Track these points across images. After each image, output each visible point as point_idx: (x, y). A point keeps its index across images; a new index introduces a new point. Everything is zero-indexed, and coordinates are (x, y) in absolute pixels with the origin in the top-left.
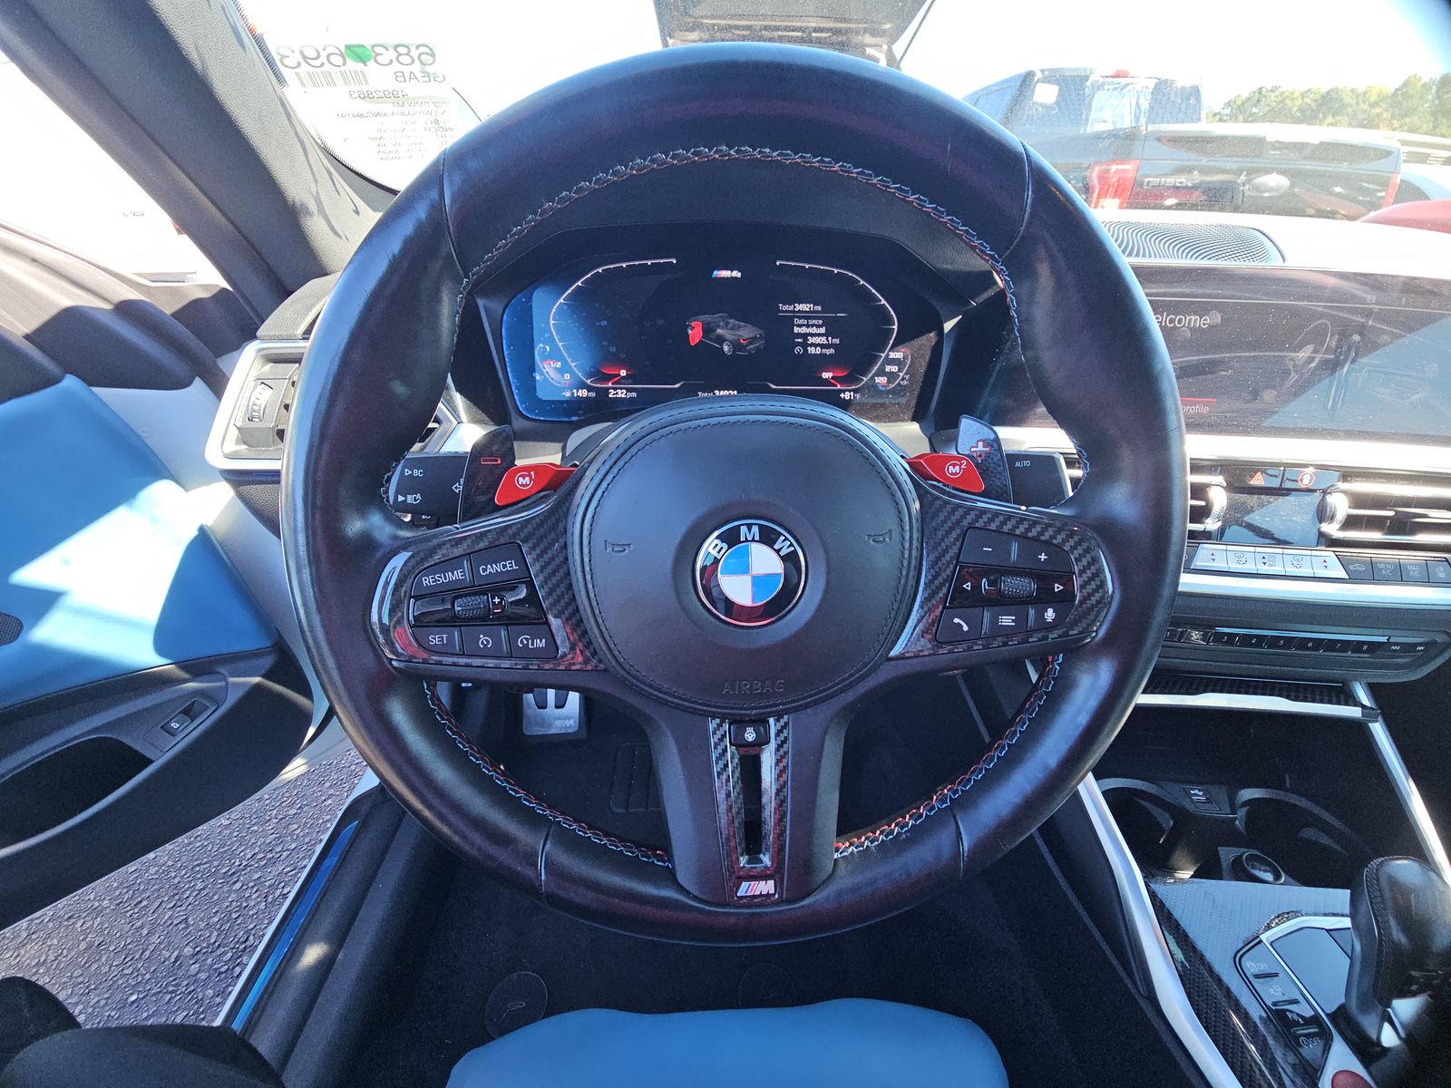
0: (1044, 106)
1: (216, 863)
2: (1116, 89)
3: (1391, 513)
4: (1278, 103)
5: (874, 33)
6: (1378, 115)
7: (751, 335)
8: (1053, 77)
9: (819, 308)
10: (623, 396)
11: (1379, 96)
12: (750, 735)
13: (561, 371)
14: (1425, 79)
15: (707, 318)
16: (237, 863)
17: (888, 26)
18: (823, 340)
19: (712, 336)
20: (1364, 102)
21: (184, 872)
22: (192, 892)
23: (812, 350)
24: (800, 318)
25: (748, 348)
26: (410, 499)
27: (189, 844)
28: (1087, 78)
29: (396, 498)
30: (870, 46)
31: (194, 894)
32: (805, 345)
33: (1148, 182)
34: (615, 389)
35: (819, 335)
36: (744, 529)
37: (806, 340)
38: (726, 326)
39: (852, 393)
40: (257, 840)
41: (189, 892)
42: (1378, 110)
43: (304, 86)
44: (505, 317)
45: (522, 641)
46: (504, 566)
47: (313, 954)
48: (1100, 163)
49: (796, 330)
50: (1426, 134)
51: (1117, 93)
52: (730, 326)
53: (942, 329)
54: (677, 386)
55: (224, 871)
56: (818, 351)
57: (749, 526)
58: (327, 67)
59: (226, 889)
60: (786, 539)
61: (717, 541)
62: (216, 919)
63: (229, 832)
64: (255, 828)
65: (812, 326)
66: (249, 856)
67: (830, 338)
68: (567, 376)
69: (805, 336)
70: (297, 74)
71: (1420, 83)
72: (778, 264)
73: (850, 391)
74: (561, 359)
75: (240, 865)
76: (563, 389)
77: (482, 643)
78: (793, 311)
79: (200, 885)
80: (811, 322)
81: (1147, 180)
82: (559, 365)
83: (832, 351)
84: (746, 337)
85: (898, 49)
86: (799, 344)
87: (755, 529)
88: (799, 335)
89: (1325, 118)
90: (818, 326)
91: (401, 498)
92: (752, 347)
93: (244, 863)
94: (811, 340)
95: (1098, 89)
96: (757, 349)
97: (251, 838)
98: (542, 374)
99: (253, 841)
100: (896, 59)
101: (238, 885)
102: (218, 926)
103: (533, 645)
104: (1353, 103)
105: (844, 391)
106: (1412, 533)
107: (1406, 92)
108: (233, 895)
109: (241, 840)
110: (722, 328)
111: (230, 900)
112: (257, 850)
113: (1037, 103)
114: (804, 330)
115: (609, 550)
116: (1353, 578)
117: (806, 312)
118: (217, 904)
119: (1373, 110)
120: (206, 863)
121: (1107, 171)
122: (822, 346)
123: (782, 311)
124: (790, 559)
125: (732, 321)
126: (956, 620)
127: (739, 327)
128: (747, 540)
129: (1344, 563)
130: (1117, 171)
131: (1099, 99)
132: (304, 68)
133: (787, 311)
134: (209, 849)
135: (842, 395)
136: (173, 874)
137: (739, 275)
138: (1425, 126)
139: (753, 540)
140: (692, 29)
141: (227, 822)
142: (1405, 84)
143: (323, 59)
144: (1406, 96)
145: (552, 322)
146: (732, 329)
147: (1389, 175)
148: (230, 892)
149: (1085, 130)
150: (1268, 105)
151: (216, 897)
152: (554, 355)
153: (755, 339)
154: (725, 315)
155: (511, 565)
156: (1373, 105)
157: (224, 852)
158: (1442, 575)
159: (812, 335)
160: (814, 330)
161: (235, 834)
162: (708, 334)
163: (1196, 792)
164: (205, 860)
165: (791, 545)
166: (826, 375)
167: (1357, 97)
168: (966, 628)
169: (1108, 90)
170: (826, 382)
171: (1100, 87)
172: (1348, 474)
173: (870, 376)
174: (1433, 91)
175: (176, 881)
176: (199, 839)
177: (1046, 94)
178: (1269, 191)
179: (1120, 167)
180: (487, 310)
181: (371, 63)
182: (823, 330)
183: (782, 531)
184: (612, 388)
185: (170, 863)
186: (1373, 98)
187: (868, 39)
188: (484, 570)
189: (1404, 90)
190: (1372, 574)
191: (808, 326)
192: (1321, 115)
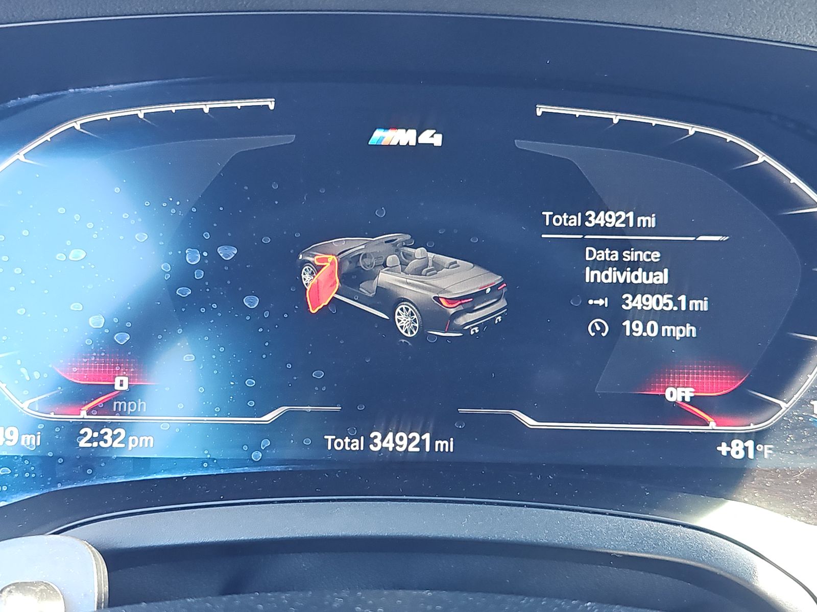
7: (470, 288)
9: (652, 222)
15: (356, 245)
18: (665, 302)
19: (367, 288)
23: (635, 328)
24: (600, 245)
25: (461, 321)
32: (616, 315)
34: (97, 426)
35: (653, 289)
37: (616, 302)
38: (404, 264)
39: (750, 444)
49: (590, 275)
52: (413, 264)
54: (269, 417)
56: (652, 329)
65: (634, 266)
67: (683, 298)
69: (617, 291)
72: (539, 113)
73: (745, 437)
78: (582, 230)
80: (630, 256)
83: (689, 330)
84: (456, 293)
86: (597, 311)
88: (598, 289)
90: (649, 267)
92: (470, 317)
94: (632, 302)
96: (487, 325)
105: (729, 438)
110: (392, 269)
114: (613, 276)
117: (614, 230)
122: (664, 318)
123: (552, 229)
125: (419, 252)
127: (437, 267)
133: (563, 229)
135: (723, 449)
146: (418, 272)
153: (479, 296)
154: (400, 237)
159: (636, 289)
160: (641, 277)
162: (357, 284)
166: (677, 394)
170: (677, 413)
173: (796, 397)
182: (662, 277)
184: (84, 424)
191: (621, 266)
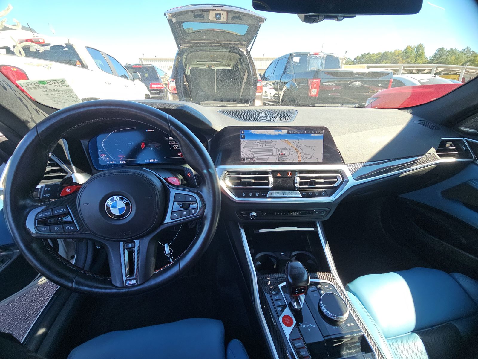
0: (296, 63)
1: (21, 316)
2: (316, 58)
3: (310, 181)
4: (369, 58)
5: (242, 45)
6: (398, 59)
7: (158, 145)
8: (297, 55)
10: (124, 162)
11: (398, 53)
12: (130, 246)
13: (106, 157)
14: (413, 46)
15: (146, 141)
16: (28, 315)
17: (245, 43)
19: (148, 146)
20: (394, 56)
21: (11, 319)
22: (14, 325)
23: (175, 148)
24: (171, 140)
26: (47, 195)
27: (13, 310)
28: (307, 55)
29: (43, 195)
30: (240, 48)
31: (15, 325)
33: (324, 84)
34: (122, 161)
35: (176, 144)
36: (115, 198)
40: (34, 308)
41: (13, 325)
42: (398, 58)
43: (29, 90)
44: (89, 144)
45: (67, 228)
46: (62, 210)
47: (41, 331)
48: (310, 79)
49: (170, 143)
50: (413, 63)
51: (316, 59)
53: (207, 142)
55: (23, 318)
57: (116, 197)
58: (34, 86)
59: (24, 323)
60: (125, 199)
61: (109, 201)
62: (21, 333)
63: (25, 306)
64: (34, 304)
65: (174, 142)
66: (32, 313)
68: (108, 158)
69: (172, 145)
70: (27, 88)
71: (411, 48)
74: (106, 154)
75: (29, 316)
76: (107, 162)
77: (56, 229)
78: (169, 139)
79: (16, 323)
81: (323, 84)
82: (105, 155)
84: (157, 146)
85: (249, 49)
86: (171, 147)
87: (118, 198)
89: (383, 61)
91: (44, 195)
92: (158, 148)
93: (30, 315)
94: (174, 146)
95: (311, 58)
96: (160, 149)
97: (32, 307)
98: (101, 158)
99: (33, 308)
100: (248, 51)
101: (28, 322)
102: (22, 335)
103: (70, 228)
104: (391, 56)
106: (315, 185)
107: (407, 51)
108: (27, 325)
109: (29, 308)
110: (150, 144)
111: (26, 327)
112: (34, 311)
113: (294, 62)
114: (172, 143)
115: (84, 205)
116: (304, 196)
118: (21, 328)
119: (397, 58)
120: (18, 316)
121: (313, 81)
122: (177, 147)
123: (166, 139)
124: (127, 204)
125: (152, 142)
126: (175, 214)
127: (155, 144)
128: (116, 200)
129: (301, 193)
130: (315, 81)
131: (311, 61)
132: (28, 87)
134: (19, 311)
135: (184, 159)
136: (8, 319)
137: (153, 131)
138: (413, 61)
139: (118, 200)
140: (187, 43)
141: (25, 303)
142: (406, 49)
143: (33, 84)
144: (407, 53)
145: (103, 145)
146: (153, 144)
147: (389, 80)
148: (26, 324)
149: (308, 70)
150: (366, 59)
151: (21, 326)
152: (104, 153)
153: (159, 146)
155: (63, 210)
156: (397, 56)
157: (24, 312)
158: (324, 194)
159: (174, 145)
160: (175, 143)
161: (27, 306)
162: (146, 145)
163: (283, 254)
164: (18, 315)
165: (127, 201)
166: (179, 154)
167: (392, 54)
168: (177, 216)
169: (313, 58)
170: (179, 156)
171: (311, 57)
172: (301, 172)
174: (415, 50)
175: (9, 321)
176: (16, 308)
177: (296, 59)
178: (356, 86)
179: (316, 80)
180: (83, 143)
181: (47, 85)
183: (124, 197)
185: (7, 316)
186: (397, 54)
187: (240, 46)
188: (56, 212)
189: (406, 51)
190: (307, 195)
191: (173, 142)
192: (382, 61)
